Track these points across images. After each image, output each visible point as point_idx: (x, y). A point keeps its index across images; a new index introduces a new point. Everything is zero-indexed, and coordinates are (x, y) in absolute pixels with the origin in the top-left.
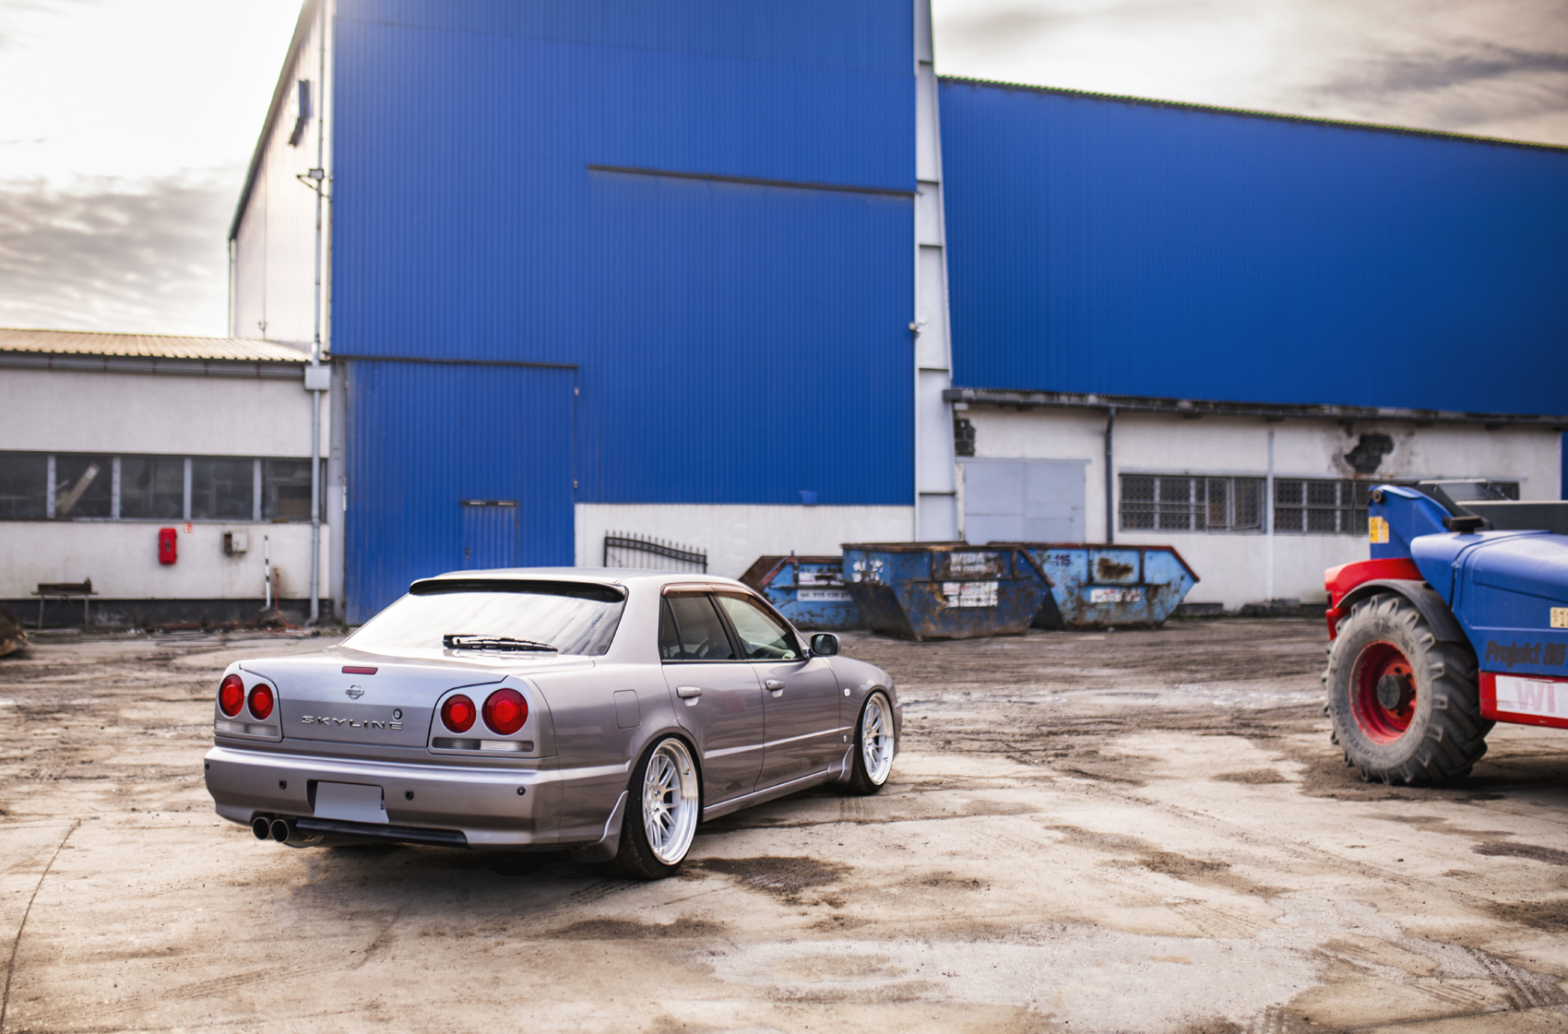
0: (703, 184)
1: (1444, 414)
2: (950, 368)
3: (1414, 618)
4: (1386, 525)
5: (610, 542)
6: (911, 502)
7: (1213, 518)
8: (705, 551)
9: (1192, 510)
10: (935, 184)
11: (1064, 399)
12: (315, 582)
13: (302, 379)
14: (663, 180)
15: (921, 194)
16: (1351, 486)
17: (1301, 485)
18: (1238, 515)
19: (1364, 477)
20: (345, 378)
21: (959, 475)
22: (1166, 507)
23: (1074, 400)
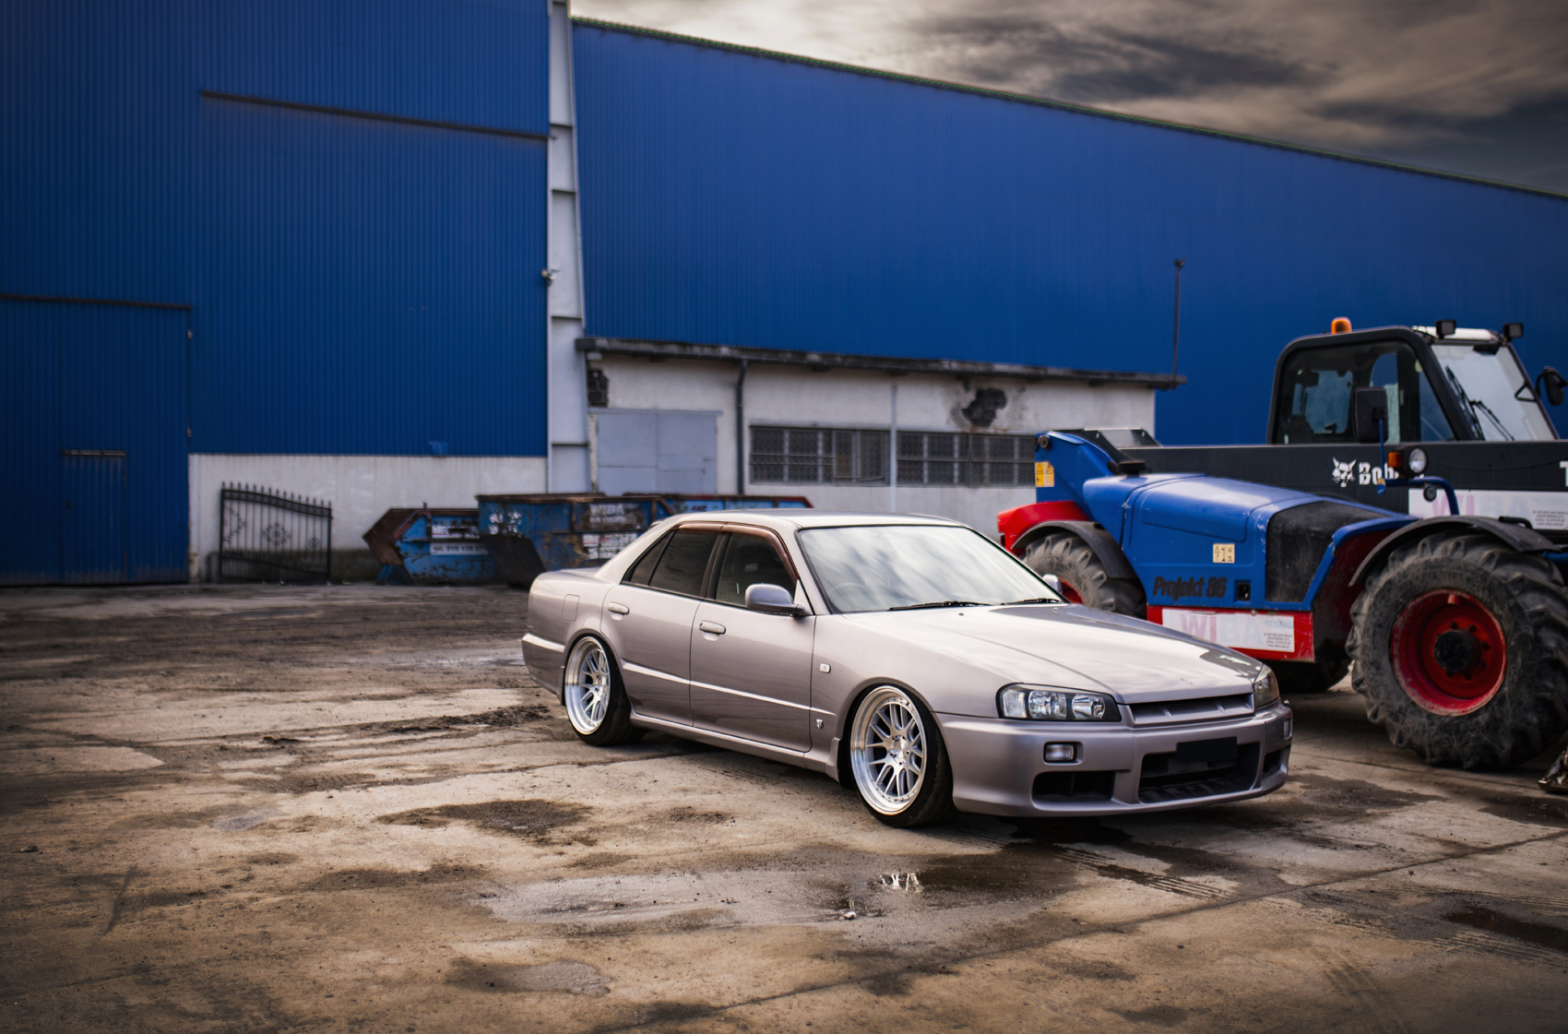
1: (1052, 371)
2: (583, 317)
3: (1086, 556)
4: (1052, 469)
5: (229, 495)
6: (542, 452)
7: (840, 469)
8: (330, 504)
9: (820, 462)
10: (567, 128)
11: (697, 350)
15: (554, 139)
16: (968, 439)
17: (922, 437)
18: (864, 467)
19: (980, 430)
21: (592, 425)
22: (795, 458)
23: (707, 351)
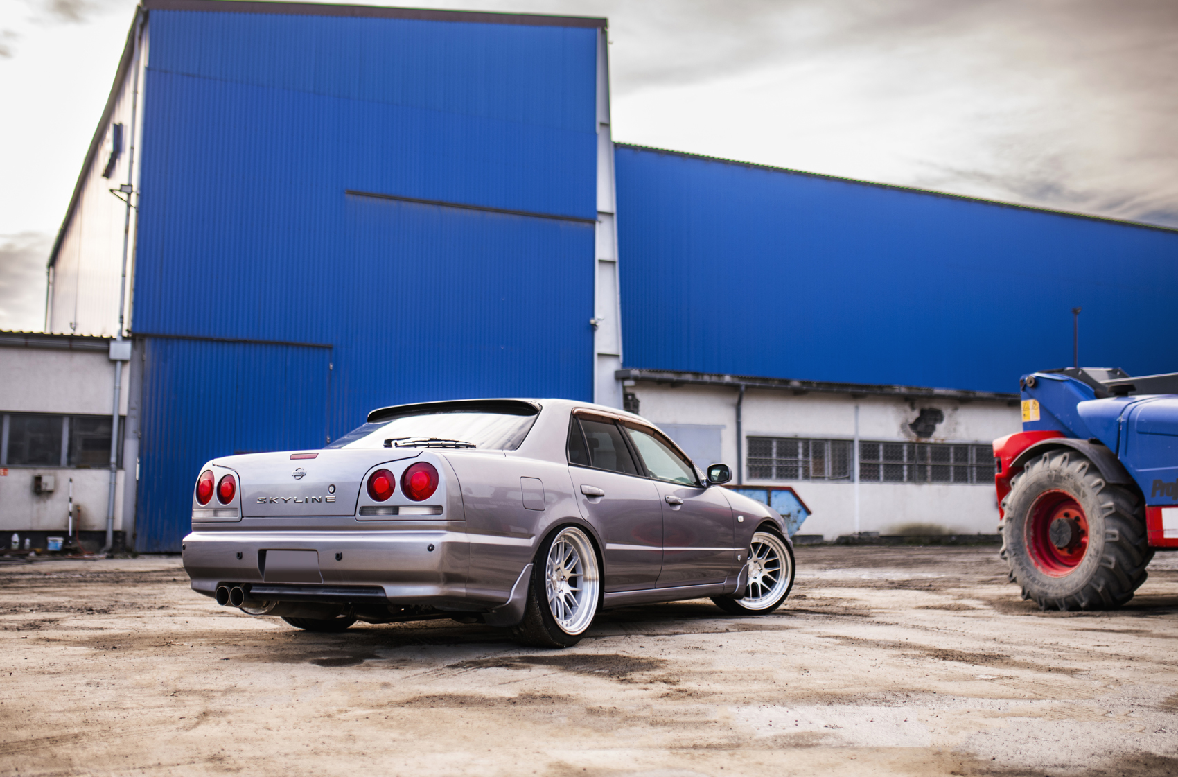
0: (434, 209)
1: (980, 394)
2: (621, 353)
4: (1038, 407)
7: (815, 470)
9: (800, 464)
10: (610, 215)
11: (706, 378)
12: (110, 517)
13: (107, 351)
14: (404, 204)
15: (600, 222)
16: (914, 447)
17: (878, 446)
18: (834, 468)
19: (923, 440)
20: (143, 352)
22: (780, 462)
23: (714, 379)
